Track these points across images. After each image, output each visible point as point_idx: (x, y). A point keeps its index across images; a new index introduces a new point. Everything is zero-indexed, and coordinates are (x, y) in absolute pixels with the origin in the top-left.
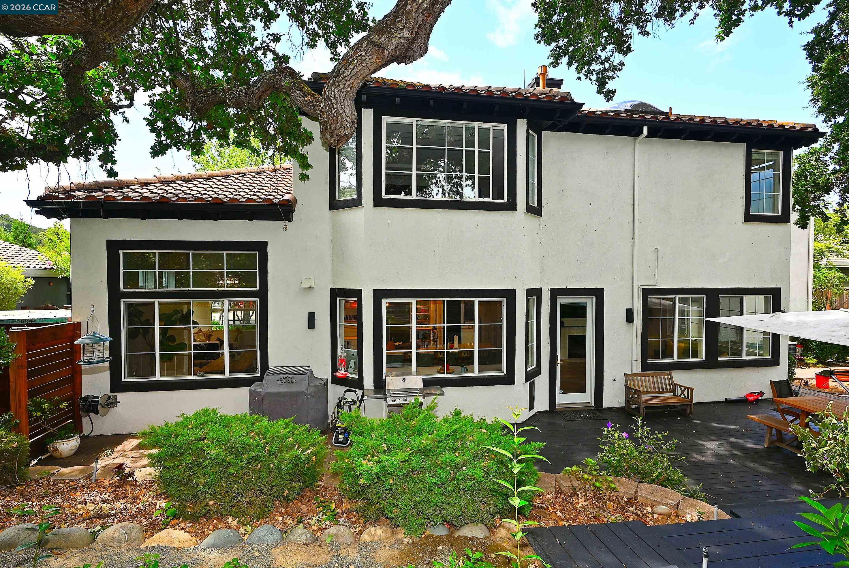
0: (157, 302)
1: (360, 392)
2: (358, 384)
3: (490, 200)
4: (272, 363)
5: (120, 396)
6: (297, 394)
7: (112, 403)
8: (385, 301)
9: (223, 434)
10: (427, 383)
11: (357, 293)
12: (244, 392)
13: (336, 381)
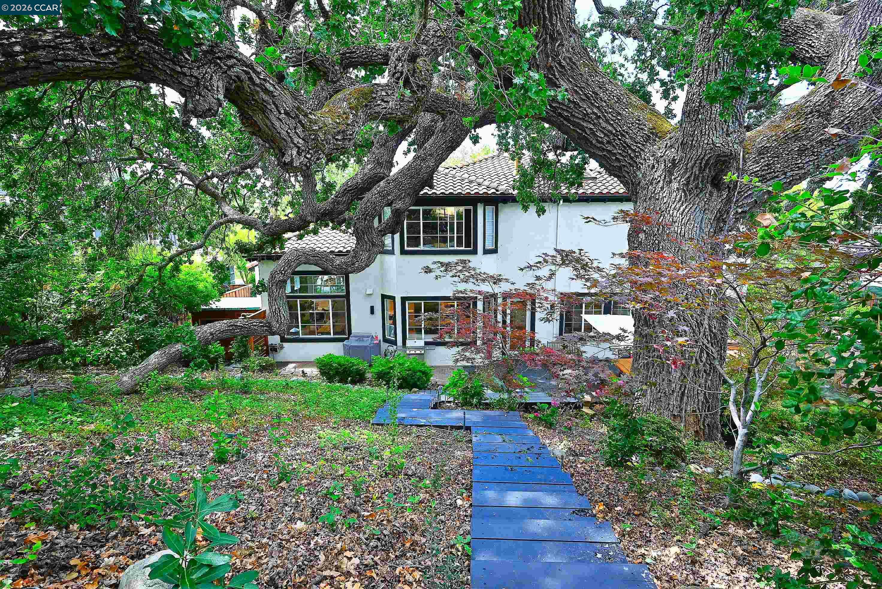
0: (298, 300)
1: (395, 347)
2: (394, 343)
3: (463, 248)
4: (353, 331)
5: (285, 345)
6: (366, 347)
7: (282, 347)
8: (407, 303)
9: (337, 361)
10: (426, 343)
11: (393, 298)
12: (340, 344)
13: (385, 340)
